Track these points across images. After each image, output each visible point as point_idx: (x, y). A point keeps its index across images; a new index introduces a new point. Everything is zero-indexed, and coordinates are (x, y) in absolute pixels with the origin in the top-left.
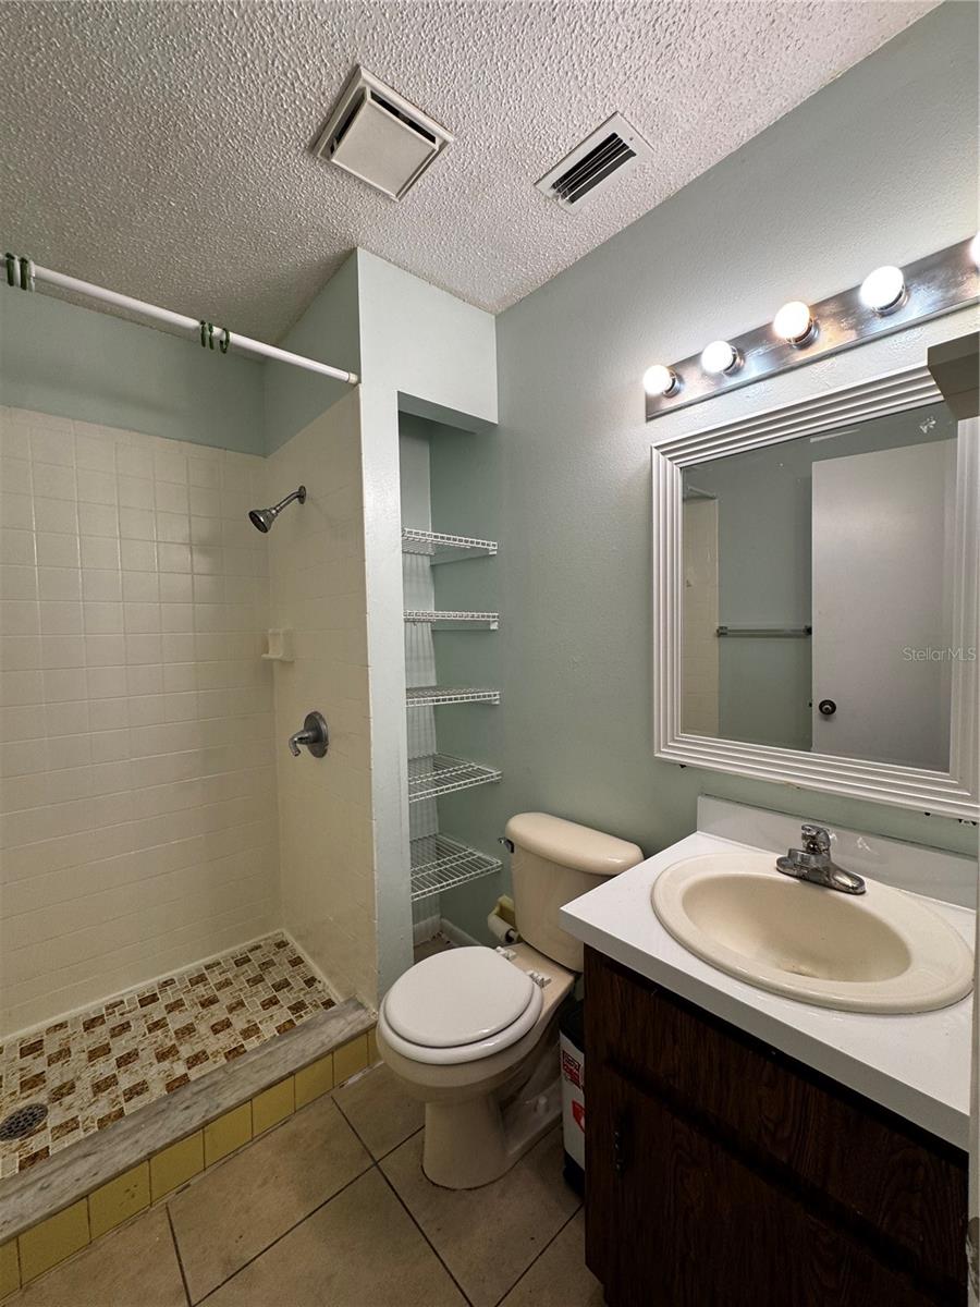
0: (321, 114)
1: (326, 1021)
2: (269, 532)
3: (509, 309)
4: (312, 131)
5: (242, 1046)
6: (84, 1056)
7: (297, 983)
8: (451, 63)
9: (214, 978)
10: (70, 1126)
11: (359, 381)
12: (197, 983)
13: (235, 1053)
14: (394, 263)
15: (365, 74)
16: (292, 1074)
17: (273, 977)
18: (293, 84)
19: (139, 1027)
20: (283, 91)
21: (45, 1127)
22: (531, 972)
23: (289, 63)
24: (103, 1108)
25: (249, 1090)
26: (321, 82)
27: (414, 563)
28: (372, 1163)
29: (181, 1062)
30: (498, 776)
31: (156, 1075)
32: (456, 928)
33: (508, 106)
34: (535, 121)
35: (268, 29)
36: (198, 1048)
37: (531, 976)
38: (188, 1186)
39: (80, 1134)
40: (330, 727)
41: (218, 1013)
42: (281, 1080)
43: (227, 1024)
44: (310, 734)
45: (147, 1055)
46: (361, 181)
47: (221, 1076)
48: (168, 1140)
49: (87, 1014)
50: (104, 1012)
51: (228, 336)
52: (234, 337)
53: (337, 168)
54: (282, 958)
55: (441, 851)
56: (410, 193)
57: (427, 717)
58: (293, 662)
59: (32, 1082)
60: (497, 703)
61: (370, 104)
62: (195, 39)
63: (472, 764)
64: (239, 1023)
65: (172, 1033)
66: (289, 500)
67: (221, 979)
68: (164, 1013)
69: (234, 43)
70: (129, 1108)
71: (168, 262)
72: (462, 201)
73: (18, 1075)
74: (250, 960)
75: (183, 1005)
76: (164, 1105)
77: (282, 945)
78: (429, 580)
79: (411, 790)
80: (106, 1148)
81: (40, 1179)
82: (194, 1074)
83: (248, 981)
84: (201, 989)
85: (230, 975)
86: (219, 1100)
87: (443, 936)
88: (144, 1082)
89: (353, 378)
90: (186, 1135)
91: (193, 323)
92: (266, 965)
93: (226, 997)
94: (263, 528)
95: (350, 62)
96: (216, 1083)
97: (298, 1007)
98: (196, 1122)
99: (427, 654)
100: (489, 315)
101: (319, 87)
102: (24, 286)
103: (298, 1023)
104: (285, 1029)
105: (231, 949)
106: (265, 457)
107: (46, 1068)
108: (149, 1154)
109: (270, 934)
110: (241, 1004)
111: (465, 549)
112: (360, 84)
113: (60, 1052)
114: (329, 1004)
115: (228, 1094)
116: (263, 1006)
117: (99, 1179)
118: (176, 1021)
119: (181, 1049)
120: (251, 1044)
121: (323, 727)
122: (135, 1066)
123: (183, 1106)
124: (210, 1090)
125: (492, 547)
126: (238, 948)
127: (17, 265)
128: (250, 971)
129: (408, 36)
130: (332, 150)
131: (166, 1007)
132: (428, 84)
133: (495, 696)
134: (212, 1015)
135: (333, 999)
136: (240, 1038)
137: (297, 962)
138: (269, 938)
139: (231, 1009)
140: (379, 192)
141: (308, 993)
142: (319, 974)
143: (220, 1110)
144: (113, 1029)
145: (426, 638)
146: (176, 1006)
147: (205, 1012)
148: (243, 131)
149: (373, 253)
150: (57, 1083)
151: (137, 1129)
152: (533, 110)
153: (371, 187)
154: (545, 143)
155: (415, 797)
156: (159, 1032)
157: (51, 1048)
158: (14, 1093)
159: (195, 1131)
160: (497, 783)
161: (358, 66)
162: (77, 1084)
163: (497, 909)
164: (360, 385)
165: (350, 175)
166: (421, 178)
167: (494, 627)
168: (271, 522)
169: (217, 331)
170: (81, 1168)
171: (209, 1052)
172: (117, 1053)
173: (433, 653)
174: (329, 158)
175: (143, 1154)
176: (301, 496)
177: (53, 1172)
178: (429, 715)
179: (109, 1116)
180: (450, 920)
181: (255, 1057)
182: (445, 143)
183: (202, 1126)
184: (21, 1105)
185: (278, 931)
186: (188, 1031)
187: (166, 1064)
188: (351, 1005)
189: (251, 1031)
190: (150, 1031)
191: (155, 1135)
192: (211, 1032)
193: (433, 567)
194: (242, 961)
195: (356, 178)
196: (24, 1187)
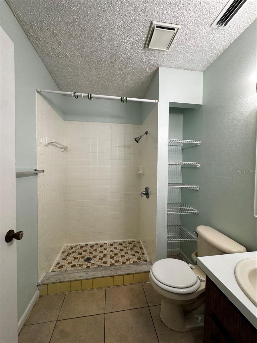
0: (145, 38)
1: (143, 265)
2: (139, 143)
3: (207, 68)
4: (144, 43)
5: (126, 262)
6: (99, 251)
7: (140, 253)
8: (176, 6)
9: (124, 245)
10: (94, 264)
11: (158, 102)
12: (120, 245)
13: (124, 263)
14: (169, 67)
15: (154, 22)
16: (133, 274)
17: (136, 249)
18: (138, 34)
19: (108, 250)
20: (136, 37)
21: (90, 262)
22: (198, 275)
23: (136, 30)
24: (99, 263)
25: (123, 273)
26: (144, 30)
27: (177, 148)
28: (148, 306)
29: (114, 260)
30: (198, 212)
31: (109, 261)
32: (184, 254)
33: (196, 8)
34: (207, 7)
35: (131, 25)
36: (118, 259)
37: (198, 277)
38: (110, 288)
39: (95, 266)
40: (150, 191)
41: (123, 253)
42: (130, 274)
43: (124, 256)
44: (146, 192)
45: (109, 256)
46: (157, 50)
47: (119, 267)
48: (107, 276)
49: (101, 243)
50: (104, 244)
51: (127, 98)
52: (128, 99)
53: (151, 49)
54: (138, 246)
55: (181, 230)
56: (171, 47)
57: (179, 192)
58: (144, 174)
59: (91, 253)
60: (199, 190)
61: (156, 29)
62: (118, 35)
63: (190, 207)
64: (126, 257)
65: (114, 254)
66: (144, 135)
67: (125, 246)
68: (113, 249)
69: (125, 32)
70: (104, 265)
71: (120, 85)
72: (186, 42)
73: (89, 251)
74: (131, 244)
75: (117, 248)
76: (108, 268)
77: (139, 242)
78: (181, 153)
79: (168, 211)
80: (97, 271)
81: (87, 271)
82: (116, 264)
83: (130, 248)
84: (121, 246)
85: (127, 245)
86: (117, 272)
87: (180, 255)
88: (107, 262)
89: (157, 101)
90: (110, 276)
91: (120, 98)
92: (135, 246)
93: (125, 250)
94: (137, 142)
95: (150, 22)
96: (118, 268)
97: (139, 259)
98: (112, 274)
99: (180, 174)
100: (201, 72)
101: (144, 32)
102: (91, 99)
103: (138, 262)
104: (135, 262)
105: (128, 240)
106: (141, 125)
107: (93, 251)
108: (103, 277)
109: (137, 239)
110: (127, 253)
111: (191, 143)
112: (153, 25)
113: (96, 249)
114: (146, 261)
115: (119, 271)
116: (132, 255)
117: (95, 277)
118: (115, 251)
119: (115, 258)
120: (128, 263)
121: (148, 191)
122: (106, 257)
123: (111, 270)
124: (116, 269)
125: (199, 143)
126: (130, 240)
127: (90, 95)
128: (131, 246)
129: (163, 6)
130: (149, 45)
131: (114, 247)
132: (171, 15)
133: (198, 188)
134: (122, 253)
135: (147, 260)
136: (126, 260)
137: (141, 248)
138: (136, 240)
139: (126, 253)
140: (162, 51)
141: (142, 256)
142: (146, 253)
143: (117, 274)
144: (104, 248)
145: (179, 169)
146: (115, 248)
147: (120, 251)
148: (129, 50)
149: (164, 67)
150: (94, 255)
151: (102, 270)
152: (205, 4)
153: (160, 50)
154: (212, 12)
155: (169, 213)
156: (112, 252)
157: (95, 248)
158: (88, 254)
159: (112, 276)
160: (197, 214)
161: (152, 21)
162: (97, 256)
163: (195, 253)
164: (158, 103)
165: (154, 50)
166: (173, 42)
167: (199, 167)
168: (139, 140)
169: (124, 98)
170: (93, 273)
171: (119, 261)
172: (104, 253)
173: (181, 174)
174: (148, 48)
175: (102, 276)
176: (147, 133)
177: (88, 271)
178: (179, 191)
179: (100, 265)
180: (183, 251)
181: (127, 266)
182: (178, 29)
183: (114, 276)
184: (89, 256)
185: (138, 239)
186: (117, 254)
187: (111, 260)
188: (150, 263)
189: (128, 260)
190: (110, 251)
191: (105, 273)
192: (120, 257)
193: (182, 149)
194: (130, 243)
195: (156, 50)
196: (84, 272)
